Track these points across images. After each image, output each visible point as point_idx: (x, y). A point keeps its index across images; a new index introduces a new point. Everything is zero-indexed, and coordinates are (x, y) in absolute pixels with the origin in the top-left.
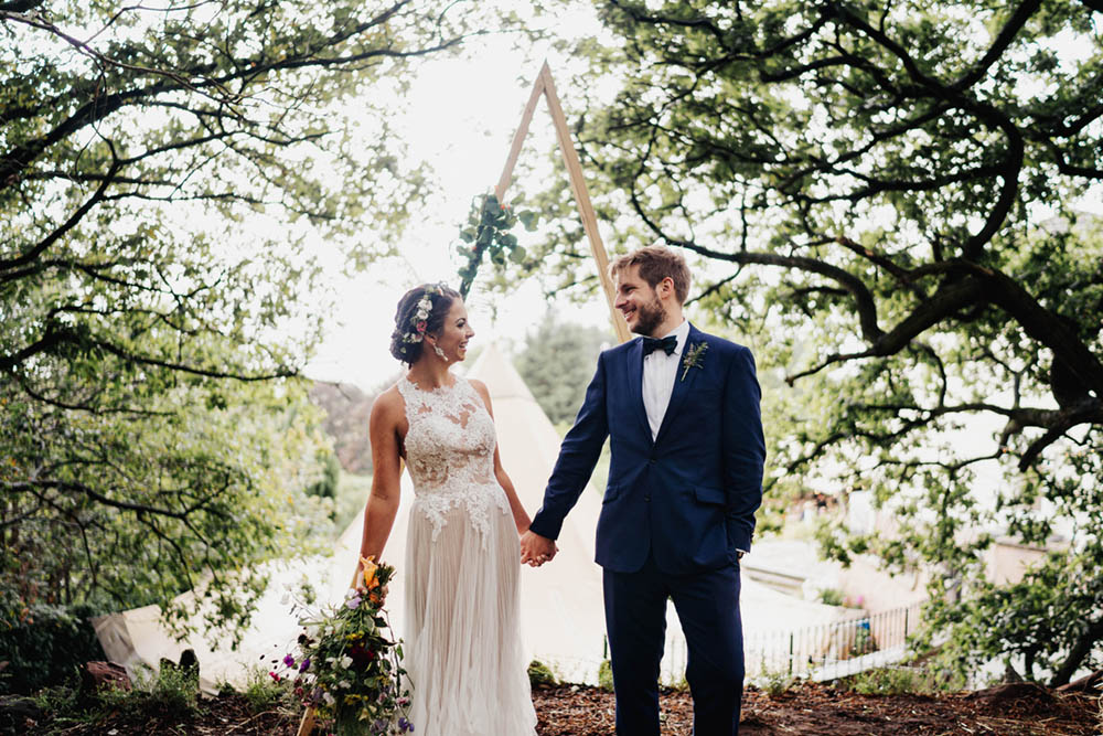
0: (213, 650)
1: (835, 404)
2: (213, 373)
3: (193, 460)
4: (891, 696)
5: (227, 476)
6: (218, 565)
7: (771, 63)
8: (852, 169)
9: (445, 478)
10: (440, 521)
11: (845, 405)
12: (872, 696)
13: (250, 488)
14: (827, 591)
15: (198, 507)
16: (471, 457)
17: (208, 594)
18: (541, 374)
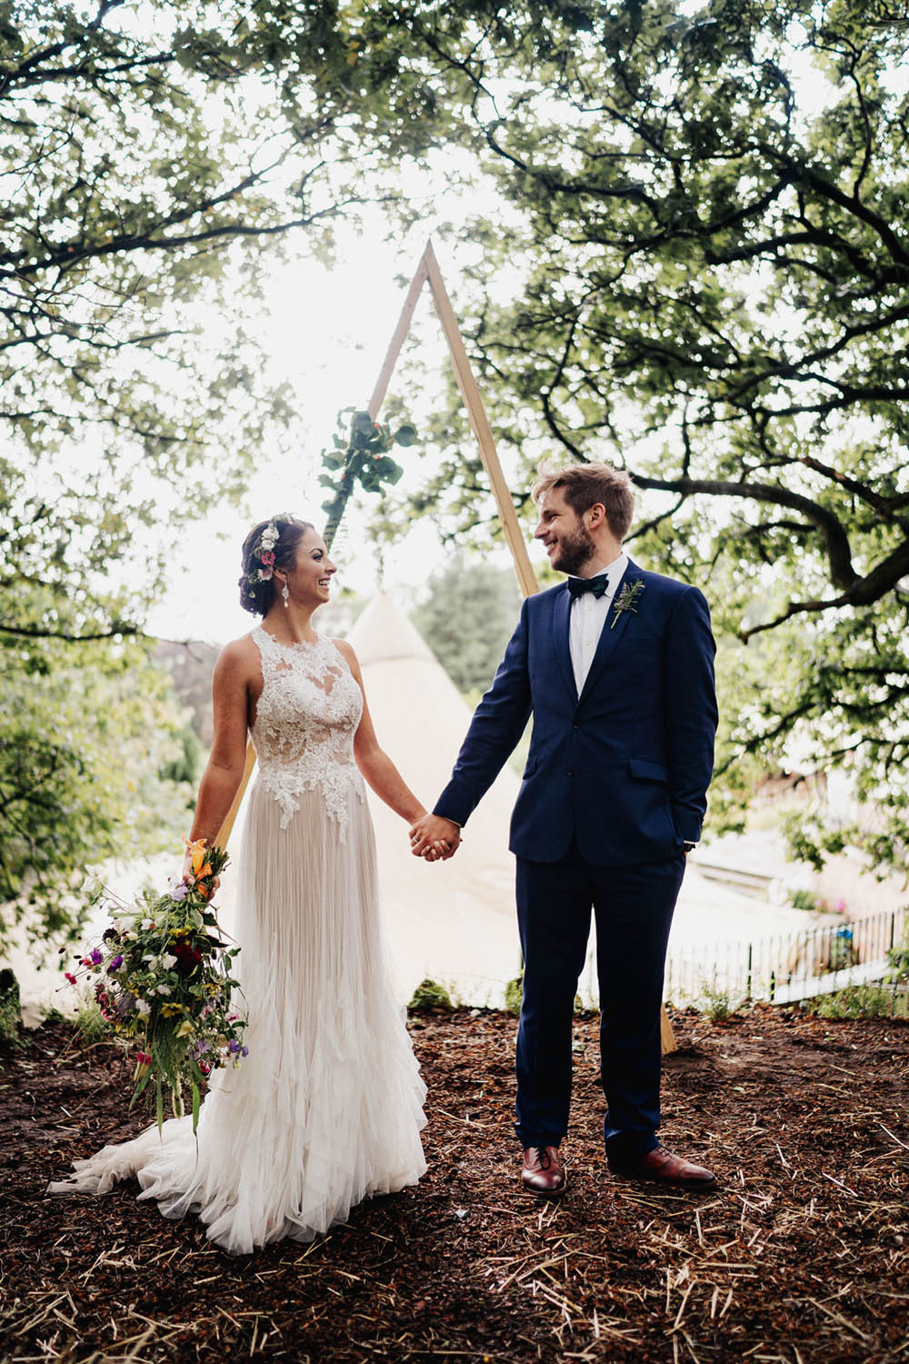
0: (39, 969)
1: (807, 666)
2: (34, 632)
3: (11, 740)
4: (860, 1020)
5: (54, 758)
6: (43, 866)
7: (719, 240)
8: (819, 373)
9: (301, 753)
10: (291, 805)
11: (816, 668)
12: (836, 1020)
13: (82, 772)
14: (800, 892)
15: (18, 796)
16: (333, 731)
17: (32, 902)
18: (448, 628)
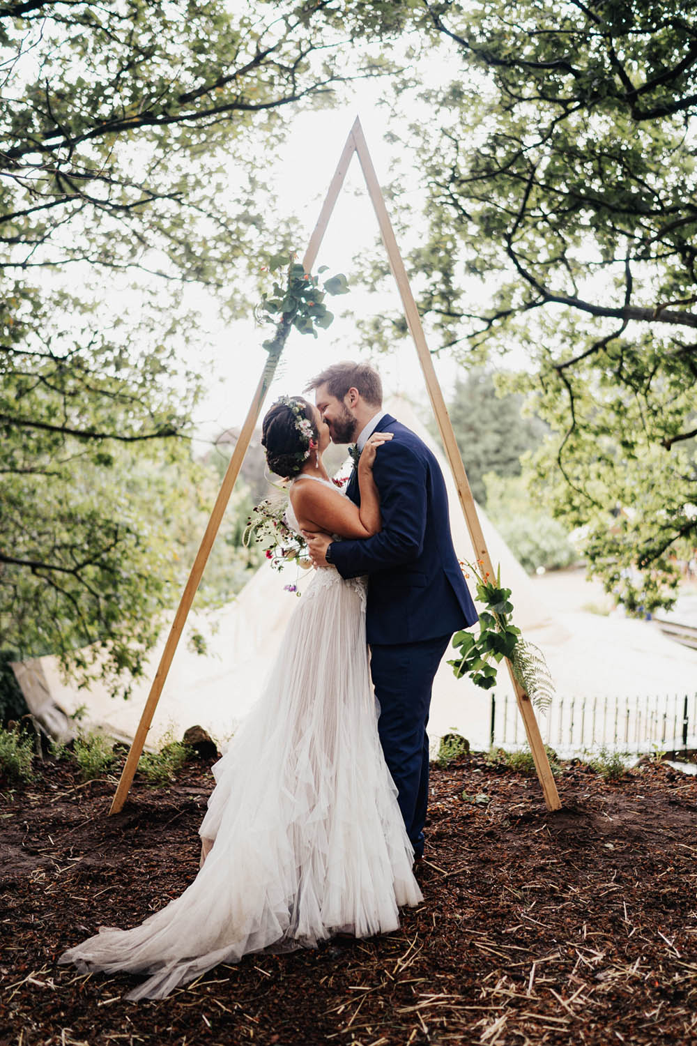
0: (113, 696)
3: (85, 517)
5: (116, 532)
13: (137, 544)
15: (89, 562)
17: (104, 645)
18: (468, 420)
